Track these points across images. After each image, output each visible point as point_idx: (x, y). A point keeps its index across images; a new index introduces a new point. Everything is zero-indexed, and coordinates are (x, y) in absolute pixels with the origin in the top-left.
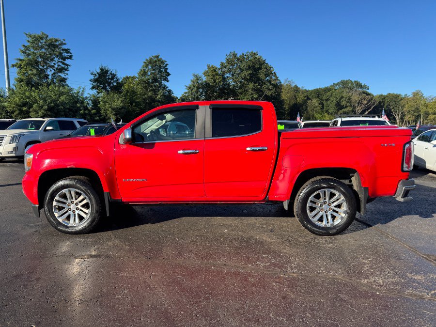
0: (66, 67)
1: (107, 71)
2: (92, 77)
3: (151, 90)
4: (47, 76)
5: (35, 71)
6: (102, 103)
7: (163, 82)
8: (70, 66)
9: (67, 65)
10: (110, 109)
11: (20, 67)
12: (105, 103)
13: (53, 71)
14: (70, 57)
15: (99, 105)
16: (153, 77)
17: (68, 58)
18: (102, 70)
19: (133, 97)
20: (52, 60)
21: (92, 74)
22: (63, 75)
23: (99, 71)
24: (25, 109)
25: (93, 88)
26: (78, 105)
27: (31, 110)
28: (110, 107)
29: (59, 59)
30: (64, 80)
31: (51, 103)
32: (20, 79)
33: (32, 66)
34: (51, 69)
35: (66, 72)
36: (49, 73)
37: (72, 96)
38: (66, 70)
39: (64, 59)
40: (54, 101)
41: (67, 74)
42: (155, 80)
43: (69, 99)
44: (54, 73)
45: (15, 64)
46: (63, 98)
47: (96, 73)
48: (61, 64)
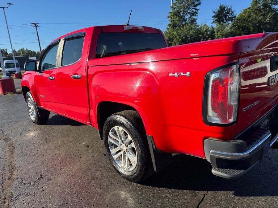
0: (197, 11)
1: (224, 8)
2: (214, 14)
3: (261, 16)
4: (185, 20)
5: (178, 18)
6: (216, 32)
7: (273, 6)
8: (199, 10)
9: (197, 10)
10: (221, 36)
11: (171, 17)
12: (218, 31)
13: (189, 16)
14: (199, 4)
15: (214, 34)
16: (264, 4)
17: (198, 5)
18: (221, 7)
19: (244, 24)
20: (189, 8)
21: (214, 12)
22: (194, 17)
23: (218, 9)
24: (170, 42)
25: (214, 22)
26: (200, 36)
27: (173, 42)
28: (221, 34)
29: (193, 7)
30: (195, 20)
31: (183, 37)
32: (170, 24)
33: (176, 15)
34: (188, 15)
35: (197, 15)
36: (186, 17)
37: (197, 30)
38: (197, 13)
39: (195, 6)
40: (186, 35)
41: (197, 16)
42: (265, 6)
43: (196, 33)
44: (190, 17)
45: (169, 16)
46: (191, 33)
47: (216, 11)
48: (194, 10)
